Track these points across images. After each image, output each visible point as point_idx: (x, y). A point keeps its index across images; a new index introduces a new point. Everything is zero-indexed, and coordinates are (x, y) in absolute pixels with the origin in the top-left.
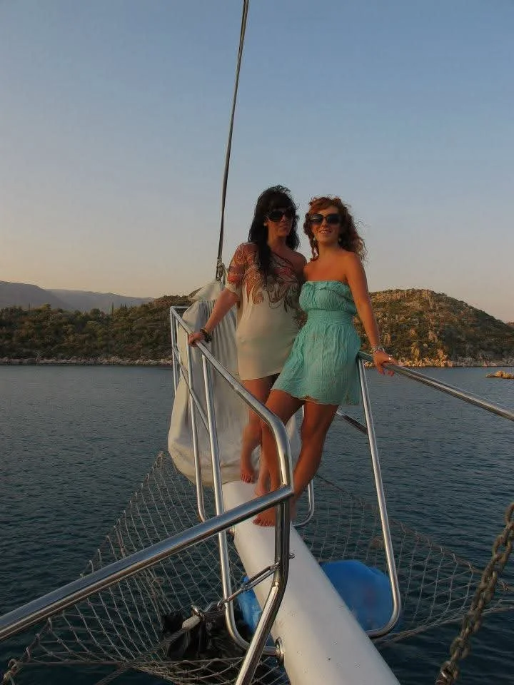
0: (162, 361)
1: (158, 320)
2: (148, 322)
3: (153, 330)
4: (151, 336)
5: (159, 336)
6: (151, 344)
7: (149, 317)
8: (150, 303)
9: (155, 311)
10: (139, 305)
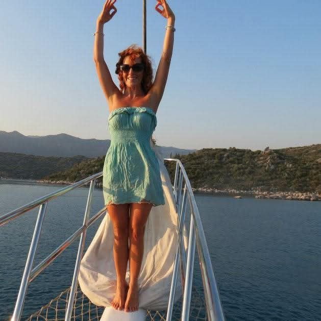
0: (200, 189)
1: (198, 164)
2: (192, 164)
3: (196, 169)
4: (194, 174)
5: (198, 173)
6: (194, 178)
7: (193, 162)
8: (194, 153)
9: (198, 158)
10: (187, 154)
